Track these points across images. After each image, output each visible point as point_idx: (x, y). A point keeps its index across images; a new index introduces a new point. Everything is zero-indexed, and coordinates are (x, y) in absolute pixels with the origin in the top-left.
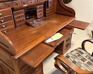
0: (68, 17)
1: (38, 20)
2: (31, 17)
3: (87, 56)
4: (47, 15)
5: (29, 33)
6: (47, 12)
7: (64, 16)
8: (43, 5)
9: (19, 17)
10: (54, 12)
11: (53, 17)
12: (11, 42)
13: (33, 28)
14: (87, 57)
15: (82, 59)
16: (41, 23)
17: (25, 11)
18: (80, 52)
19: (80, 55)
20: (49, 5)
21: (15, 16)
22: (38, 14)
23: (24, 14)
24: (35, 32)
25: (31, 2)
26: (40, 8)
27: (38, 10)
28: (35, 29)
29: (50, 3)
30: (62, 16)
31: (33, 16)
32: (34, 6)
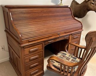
3: (69, 56)
15: (67, 58)
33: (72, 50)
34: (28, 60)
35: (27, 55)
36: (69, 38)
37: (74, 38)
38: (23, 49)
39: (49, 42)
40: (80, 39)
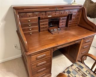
0: (89, 31)
1: (58, 29)
2: (54, 25)
4: (69, 26)
5: (46, 38)
6: (69, 23)
7: (85, 29)
8: (66, 17)
9: (44, 25)
10: (77, 24)
11: (74, 29)
12: (26, 42)
13: (52, 34)
14: (87, 72)
15: (82, 74)
16: (60, 32)
17: (49, 21)
18: (80, 66)
19: (80, 70)
20: (72, 17)
21: (41, 24)
22: (60, 24)
23: (47, 23)
24: (51, 38)
25: (55, 14)
26: (63, 19)
27: (61, 21)
28: (53, 36)
29: (74, 16)
30: (83, 29)
31: (56, 25)
32: (57, 17)
33: (82, 53)
34: (36, 66)
35: (34, 61)
36: (80, 42)
37: (86, 43)
38: (29, 56)
39: (58, 47)
40: (92, 42)
